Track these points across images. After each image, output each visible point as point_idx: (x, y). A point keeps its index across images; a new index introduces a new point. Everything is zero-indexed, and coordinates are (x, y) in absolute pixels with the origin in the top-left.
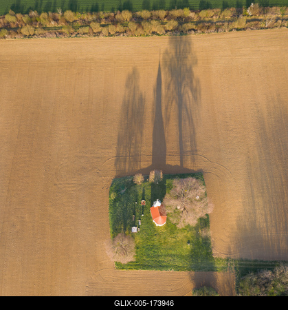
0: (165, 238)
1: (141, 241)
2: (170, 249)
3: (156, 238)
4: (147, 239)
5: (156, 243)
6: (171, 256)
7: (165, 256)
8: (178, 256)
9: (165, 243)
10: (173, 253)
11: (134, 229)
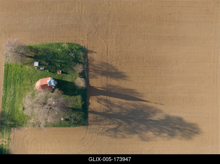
0: (28, 89)
1: (27, 70)
2: (20, 93)
3: (29, 82)
4: (28, 74)
5: (25, 82)
6: (15, 93)
7: (15, 89)
8: (14, 99)
9: (25, 89)
10: (17, 95)
11: (36, 64)
